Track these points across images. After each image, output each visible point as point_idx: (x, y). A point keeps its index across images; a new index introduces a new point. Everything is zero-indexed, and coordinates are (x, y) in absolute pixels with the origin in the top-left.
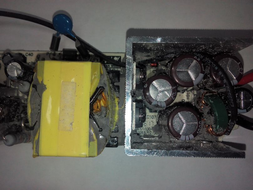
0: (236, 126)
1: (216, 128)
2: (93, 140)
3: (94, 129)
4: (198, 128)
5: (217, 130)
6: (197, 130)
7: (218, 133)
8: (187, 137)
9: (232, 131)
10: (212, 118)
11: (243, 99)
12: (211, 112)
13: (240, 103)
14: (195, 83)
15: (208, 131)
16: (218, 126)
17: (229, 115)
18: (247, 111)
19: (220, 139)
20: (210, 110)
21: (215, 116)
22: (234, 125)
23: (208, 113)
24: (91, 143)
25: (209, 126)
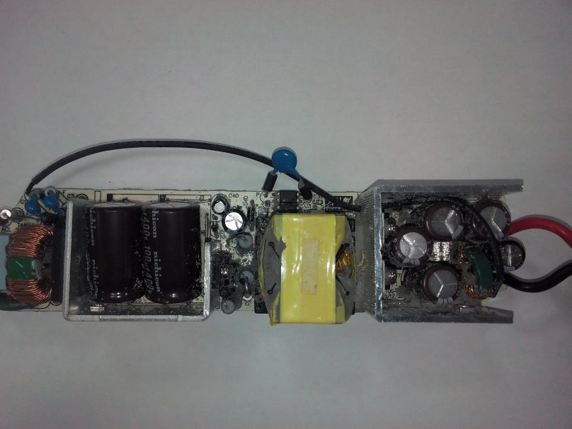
0: (504, 286)
1: (478, 289)
2: (341, 305)
3: (341, 292)
4: (458, 289)
5: (479, 292)
6: (457, 292)
7: (481, 296)
8: (445, 300)
9: (499, 292)
10: (474, 277)
11: (512, 254)
12: (472, 270)
13: (506, 260)
14: (453, 237)
15: (467, 293)
16: (481, 287)
17: (495, 272)
18: (516, 268)
19: (484, 303)
20: (471, 267)
21: (477, 274)
22: (501, 285)
23: (468, 271)
24: (339, 308)
25: (470, 286)
